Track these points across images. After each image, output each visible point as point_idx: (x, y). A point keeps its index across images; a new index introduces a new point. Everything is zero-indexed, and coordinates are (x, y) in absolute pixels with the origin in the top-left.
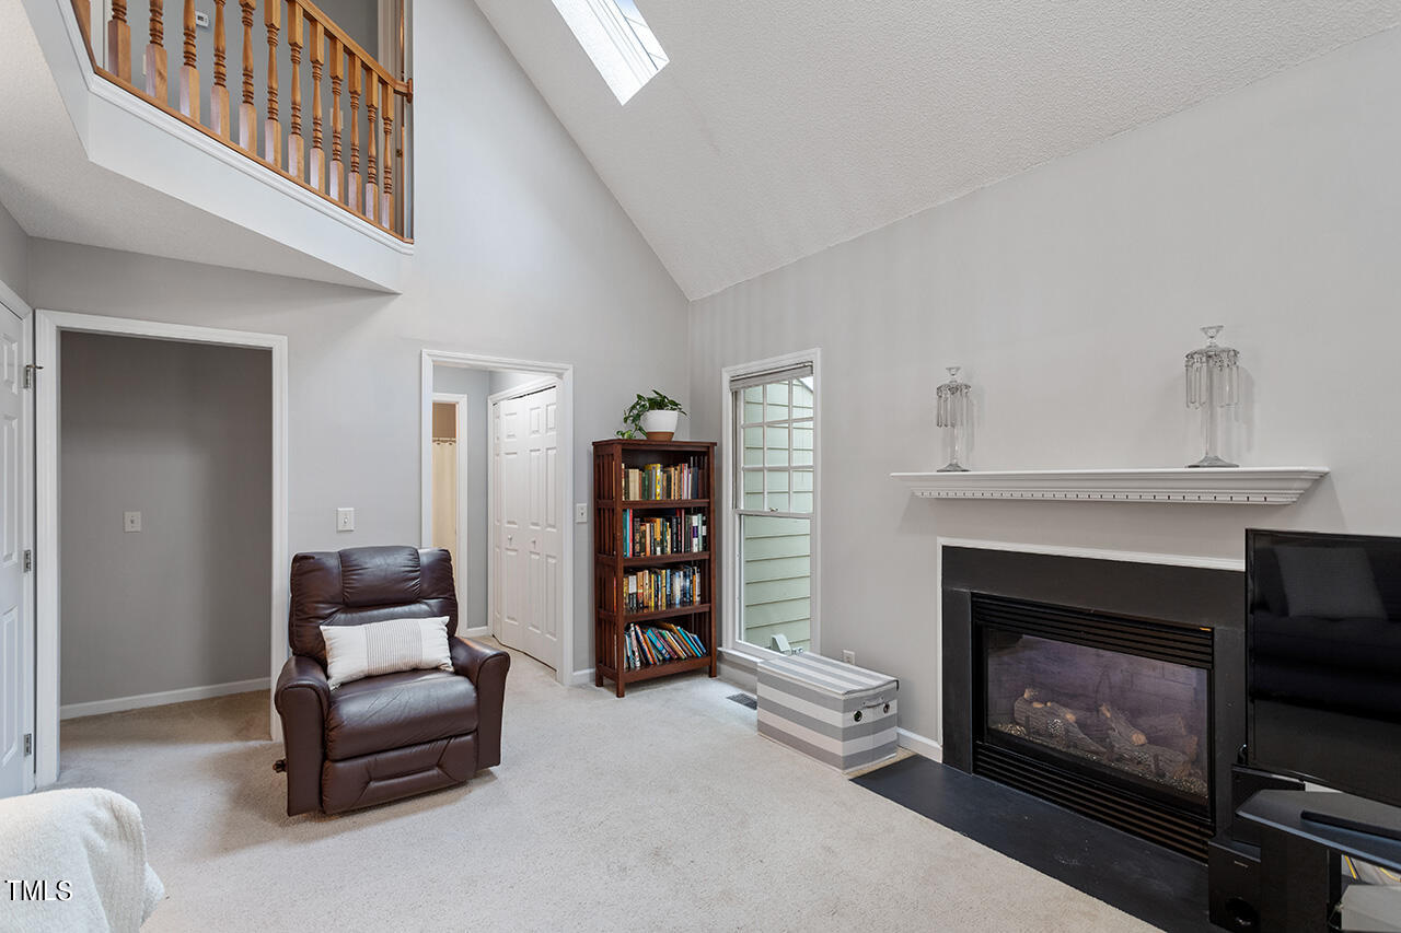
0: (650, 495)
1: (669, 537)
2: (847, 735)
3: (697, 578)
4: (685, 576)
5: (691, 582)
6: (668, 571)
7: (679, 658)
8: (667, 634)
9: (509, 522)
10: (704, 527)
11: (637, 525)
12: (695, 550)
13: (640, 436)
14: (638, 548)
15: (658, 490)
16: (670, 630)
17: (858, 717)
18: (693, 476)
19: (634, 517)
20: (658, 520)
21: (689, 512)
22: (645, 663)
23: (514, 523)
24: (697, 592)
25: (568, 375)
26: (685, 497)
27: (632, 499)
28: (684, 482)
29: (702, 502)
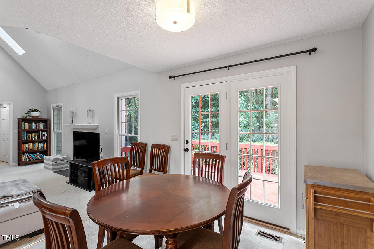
0: (31, 128)
1: (36, 136)
2: (53, 165)
3: (46, 144)
4: (42, 144)
5: (44, 145)
6: (37, 143)
7: (39, 159)
8: (36, 155)
9: (3, 134)
10: (47, 135)
11: (27, 134)
12: (44, 139)
13: (28, 117)
14: (27, 138)
15: (34, 128)
16: (37, 154)
17: (56, 162)
18: (44, 125)
19: (27, 132)
20: (33, 133)
21: (42, 131)
22: (29, 160)
23: (4, 135)
24: (46, 147)
25: (12, 105)
26: (41, 129)
27: (26, 129)
28: (41, 126)
29: (46, 130)
